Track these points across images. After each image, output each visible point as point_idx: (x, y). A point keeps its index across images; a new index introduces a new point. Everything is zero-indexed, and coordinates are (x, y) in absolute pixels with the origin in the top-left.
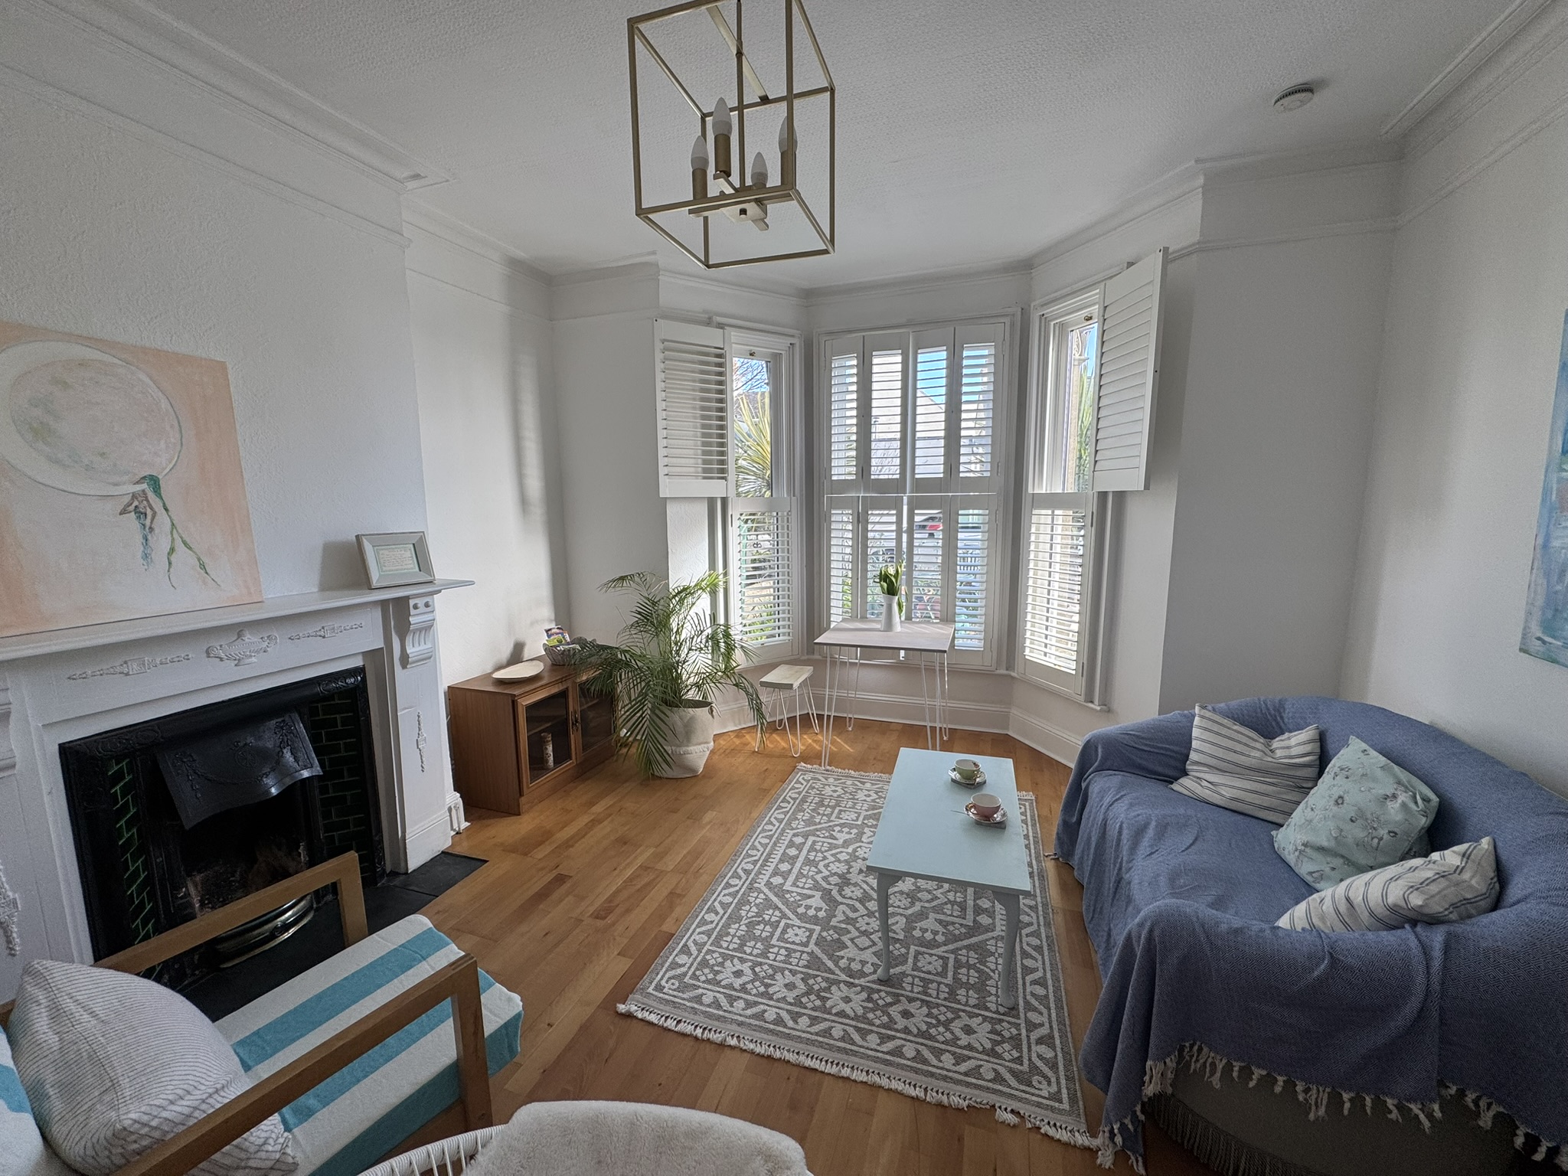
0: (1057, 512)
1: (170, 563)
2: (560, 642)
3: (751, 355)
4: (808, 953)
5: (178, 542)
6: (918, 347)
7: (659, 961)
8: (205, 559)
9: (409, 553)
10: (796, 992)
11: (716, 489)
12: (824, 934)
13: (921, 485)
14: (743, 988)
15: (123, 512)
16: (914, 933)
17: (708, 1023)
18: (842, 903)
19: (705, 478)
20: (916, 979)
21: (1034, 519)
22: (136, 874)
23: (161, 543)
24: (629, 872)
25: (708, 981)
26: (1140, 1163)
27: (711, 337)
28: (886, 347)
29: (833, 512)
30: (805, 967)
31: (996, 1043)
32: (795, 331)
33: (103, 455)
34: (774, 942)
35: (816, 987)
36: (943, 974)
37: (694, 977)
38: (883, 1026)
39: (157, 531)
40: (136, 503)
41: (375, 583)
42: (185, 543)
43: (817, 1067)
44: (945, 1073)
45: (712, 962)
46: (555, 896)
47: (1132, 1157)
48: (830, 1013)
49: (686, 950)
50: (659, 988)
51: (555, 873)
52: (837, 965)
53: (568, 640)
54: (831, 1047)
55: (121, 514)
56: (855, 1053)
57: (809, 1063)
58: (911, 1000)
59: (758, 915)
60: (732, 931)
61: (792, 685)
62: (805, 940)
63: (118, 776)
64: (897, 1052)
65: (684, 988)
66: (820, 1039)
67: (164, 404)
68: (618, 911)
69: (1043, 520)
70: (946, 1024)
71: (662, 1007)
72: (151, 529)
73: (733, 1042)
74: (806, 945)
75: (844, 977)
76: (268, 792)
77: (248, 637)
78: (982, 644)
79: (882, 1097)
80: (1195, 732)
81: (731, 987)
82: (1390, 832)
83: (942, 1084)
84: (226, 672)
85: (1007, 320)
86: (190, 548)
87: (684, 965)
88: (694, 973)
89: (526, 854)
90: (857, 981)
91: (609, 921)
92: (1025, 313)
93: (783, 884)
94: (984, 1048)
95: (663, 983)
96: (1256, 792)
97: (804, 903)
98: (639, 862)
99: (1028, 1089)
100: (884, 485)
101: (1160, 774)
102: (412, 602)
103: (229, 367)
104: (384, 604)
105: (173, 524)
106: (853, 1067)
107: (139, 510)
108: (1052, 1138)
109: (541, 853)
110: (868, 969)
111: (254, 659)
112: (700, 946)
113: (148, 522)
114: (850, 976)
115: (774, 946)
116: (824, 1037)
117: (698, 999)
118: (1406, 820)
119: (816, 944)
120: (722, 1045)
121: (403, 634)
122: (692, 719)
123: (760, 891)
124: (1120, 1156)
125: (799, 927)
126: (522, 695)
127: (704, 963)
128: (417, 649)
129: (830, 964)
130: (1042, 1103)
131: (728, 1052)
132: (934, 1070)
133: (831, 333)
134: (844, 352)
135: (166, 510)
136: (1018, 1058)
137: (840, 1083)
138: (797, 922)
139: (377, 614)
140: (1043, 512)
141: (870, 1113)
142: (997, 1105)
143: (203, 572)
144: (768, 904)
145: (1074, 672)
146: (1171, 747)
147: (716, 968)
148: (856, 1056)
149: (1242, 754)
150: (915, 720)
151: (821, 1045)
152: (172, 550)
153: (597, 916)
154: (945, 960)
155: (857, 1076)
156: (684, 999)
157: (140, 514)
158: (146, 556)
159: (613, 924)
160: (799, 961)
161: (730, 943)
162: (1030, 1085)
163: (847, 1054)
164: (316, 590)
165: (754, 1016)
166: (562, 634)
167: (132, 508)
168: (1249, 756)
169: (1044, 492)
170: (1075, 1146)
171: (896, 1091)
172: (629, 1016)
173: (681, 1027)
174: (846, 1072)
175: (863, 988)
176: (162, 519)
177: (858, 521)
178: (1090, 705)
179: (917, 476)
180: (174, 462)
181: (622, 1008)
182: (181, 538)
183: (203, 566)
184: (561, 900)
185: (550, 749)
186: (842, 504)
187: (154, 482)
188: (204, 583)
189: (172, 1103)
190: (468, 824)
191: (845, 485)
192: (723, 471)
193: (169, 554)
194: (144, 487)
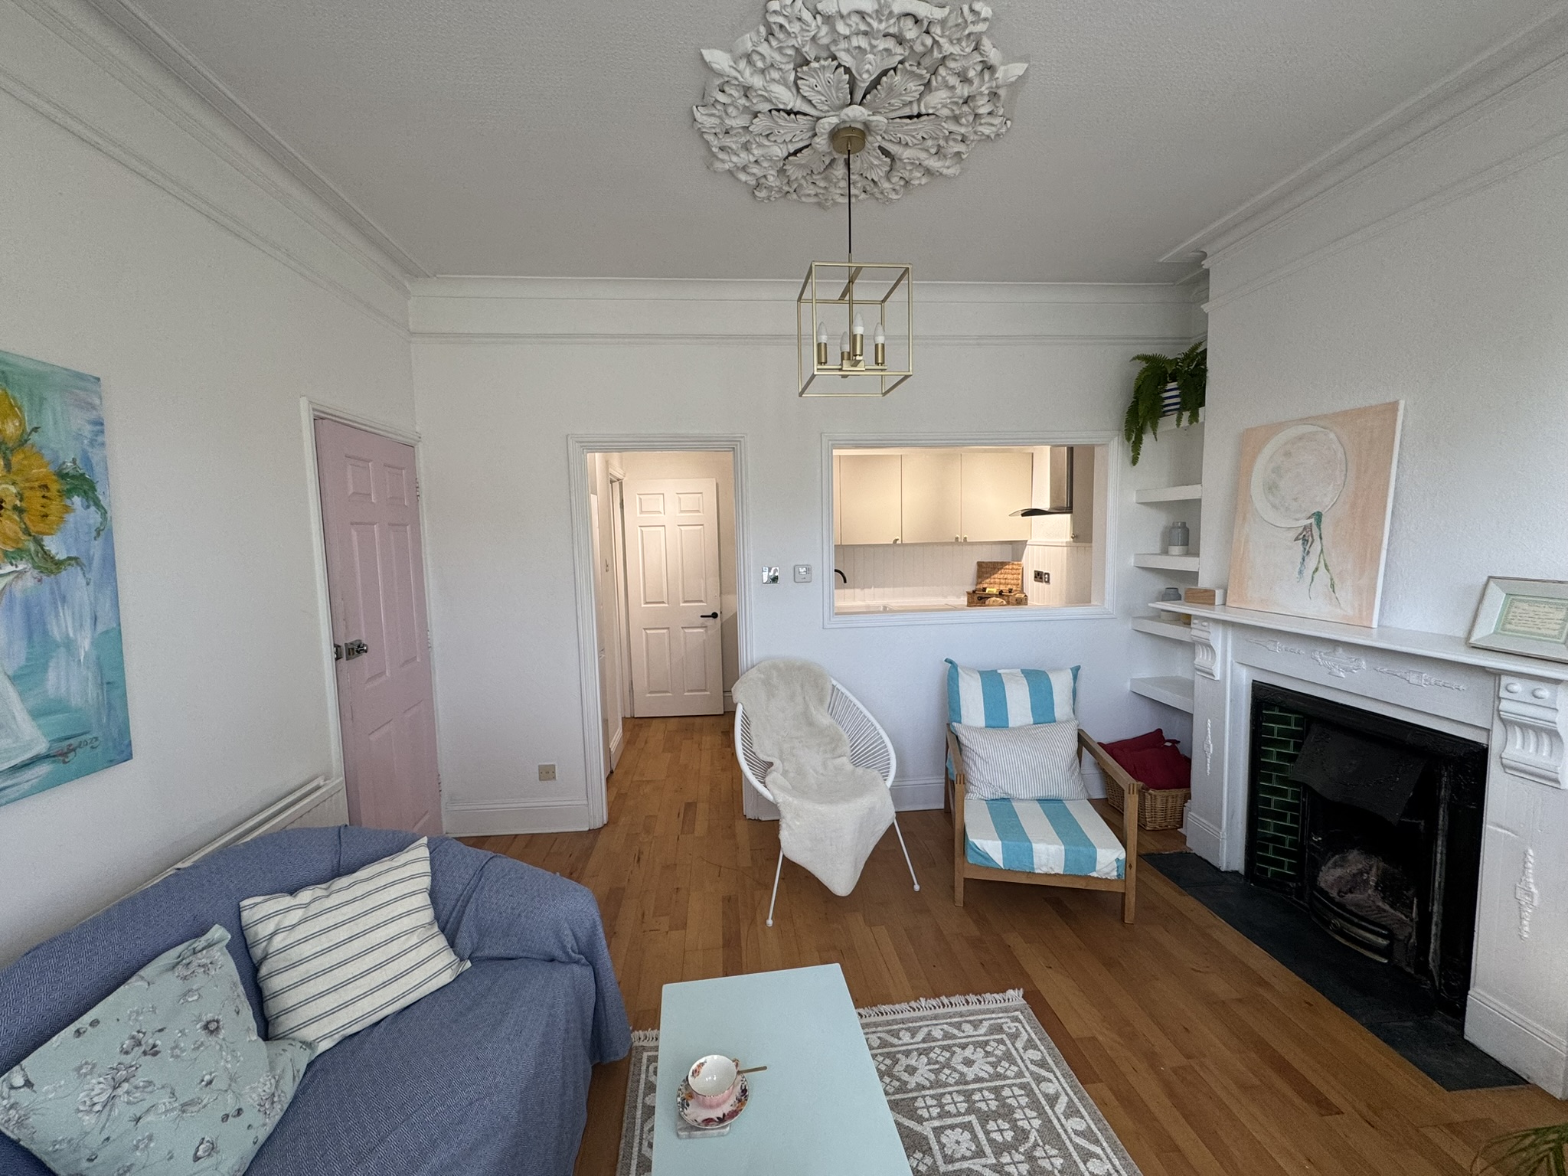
1: (1312, 580)
5: (1322, 565)
8: (1336, 580)
15: (1297, 539)
23: (1312, 562)
33: (1297, 499)
39: (1311, 554)
40: (1304, 533)
42: (1326, 566)
55: (1295, 540)
67: (1340, 455)
72: (1308, 552)
77: (1341, 653)
86: (1328, 570)
103: (1400, 404)
105: (1322, 550)
107: (1305, 538)
113: (1308, 547)
135: (1321, 538)
143: (1331, 590)
152: (1317, 569)
157: (1305, 541)
158: (1300, 572)
167: (1301, 536)
176: (1317, 546)
180: (1335, 500)
182: (1325, 561)
183: (1332, 586)
187: (1318, 516)
188: (1331, 599)
193: (1314, 572)
194: (1312, 520)
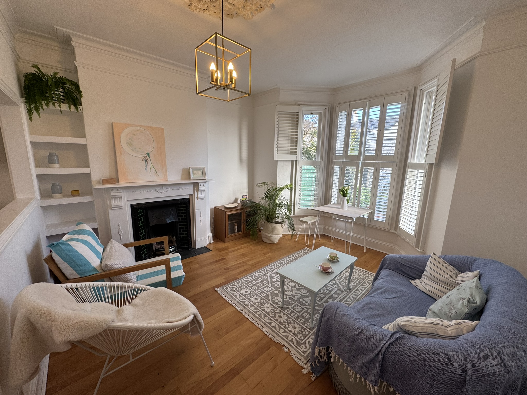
0: (420, 171)
1: (150, 171)
2: (245, 199)
3: (311, 113)
4: (267, 294)
5: (152, 167)
6: (370, 106)
7: (231, 283)
9: (200, 173)
10: (257, 301)
11: (293, 157)
12: (275, 291)
13: (366, 158)
14: (245, 296)
15: (143, 160)
16: (300, 300)
17: (231, 299)
18: (286, 286)
19: (291, 154)
20: (290, 310)
21: (409, 173)
22: (142, 233)
23: (149, 167)
24: (239, 262)
25: (238, 291)
26: (314, 377)
27: (295, 109)
28: (357, 107)
29: (335, 166)
30: (264, 297)
31: (299, 333)
32: (327, 104)
33: (140, 149)
34: (260, 288)
35: (262, 302)
36: (299, 312)
37: (236, 289)
38: (272, 317)
39: (148, 164)
40: (145, 158)
41: (191, 178)
43: (248, 318)
44: (278, 333)
45: (242, 287)
46: (220, 262)
47: (313, 375)
48: (261, 309)
49: (238, 283)
50: (227, 288)
51: (223, 257)
52: (272, 299)
53: (248, 199)
54: (255, 316)
56: (259, 319)
57: (247, 316)
58: (284, 314)
59: (262, 281)
60: (252, 282)
61: (307, 222)
62: (269, 291)
63: (140, 213)
64: (270, 324)
65: (232, 290)
66: (254, 313)
67: (151, 138)
68: (230, 269)
69: (413, 174)
70: (289, 324)
71: (224, 292)
72: (147, 164)
73: (233, 305)
74: (268, 292)
75: (271, 302)
76: (167, 222)
77: (163, 188)
78: (385, 220)
79: (258, 331)
80: (428, 263)
81: (242, 294)
82: (455, 312)
83: (275, 335)
84: (159, 195)
85: (407, 93)
86: (154, 168)
87: (235, 286)
88: (236, 288)
89: (220, 252)
90: (274, 305)
91: (227, 271)
92: (416, 88)
93: (274, 276)
94: (294, 333)
95: (228, 288)
96: (439, 290)
97: (276, 282)
98: (244, 260)
99: (298, 347)
100: (352, 158)
101: (408, 275)
102: (199, 184)
103: (164, 129)
104: (194, 183)
105: (151, 163)
106: (256, 322)
107: (145, 160)
108: (294, 360)
109: (223, 252)
110: (280, 303)
111: (165, 193)
112: (242, 283)
113: (147, 163)
114: (273, 303)
115: (260, 289)
116: (255, 313)
117: (233, 294)
118: (461, 308)
119: (271, 293)
120: (231, 305)
121: (197, 192)
122: (275, 227)
123: (267, 276)
124: (309, 373)
125: (270, 287)
126: (227, 212)
127: (240, 287)
128: (201, 195)
129: (270, 298)
130: (298, 351)
131: (231, 307)
132: (276, 331)
133: (340, 104)
134: (343, 110)
135: (150, 160)
136: (302, 339)
137: (251, 323)
138: (270, 286)
139: (192, 186)
140: (413, 170)
141: (252, 332)
142: (286, 346)
144: (267, 280)
145: (413, 235)
146: (418, 267)
147: (242, 289)
148: (259, 320)
149: (440, 275)
150: (358, 243)
151: (253, 314)
152: (151, 168)
153: (225, 269)
154: (303, 309)
155: (256, 324)
156: (230, 292)
157: (146, 161)
158: (146, 169)
159: (227, 272)
160: (263, 295)
161: (250, 285)
162: (299, 346)
163: (257, 318)
164: (180, 179)
165: (243, 302)
166: (247, 197)
168: (443, 276)
169: (415, 162)
170: (299, 364)
171: (262, 331)
172: (217, 291)
173: (225, 298)
174: (253, 322)
175: (274, 307)
176: (149, 162)
177: (342, 170)
178: (417, 249)
179: (365, 155)
180: (152, 150)
181: (216, 289)
183: (156, 172)
184: (221, 263)
185: (236, 227)
186: (337, 164)
187: (148, 154)
188: (156, 175)
189: (116, 264)
190: (213, 242)
191: (339, 157)
192: (296, 152)
193: (150, 169)
194: (147, 155)
